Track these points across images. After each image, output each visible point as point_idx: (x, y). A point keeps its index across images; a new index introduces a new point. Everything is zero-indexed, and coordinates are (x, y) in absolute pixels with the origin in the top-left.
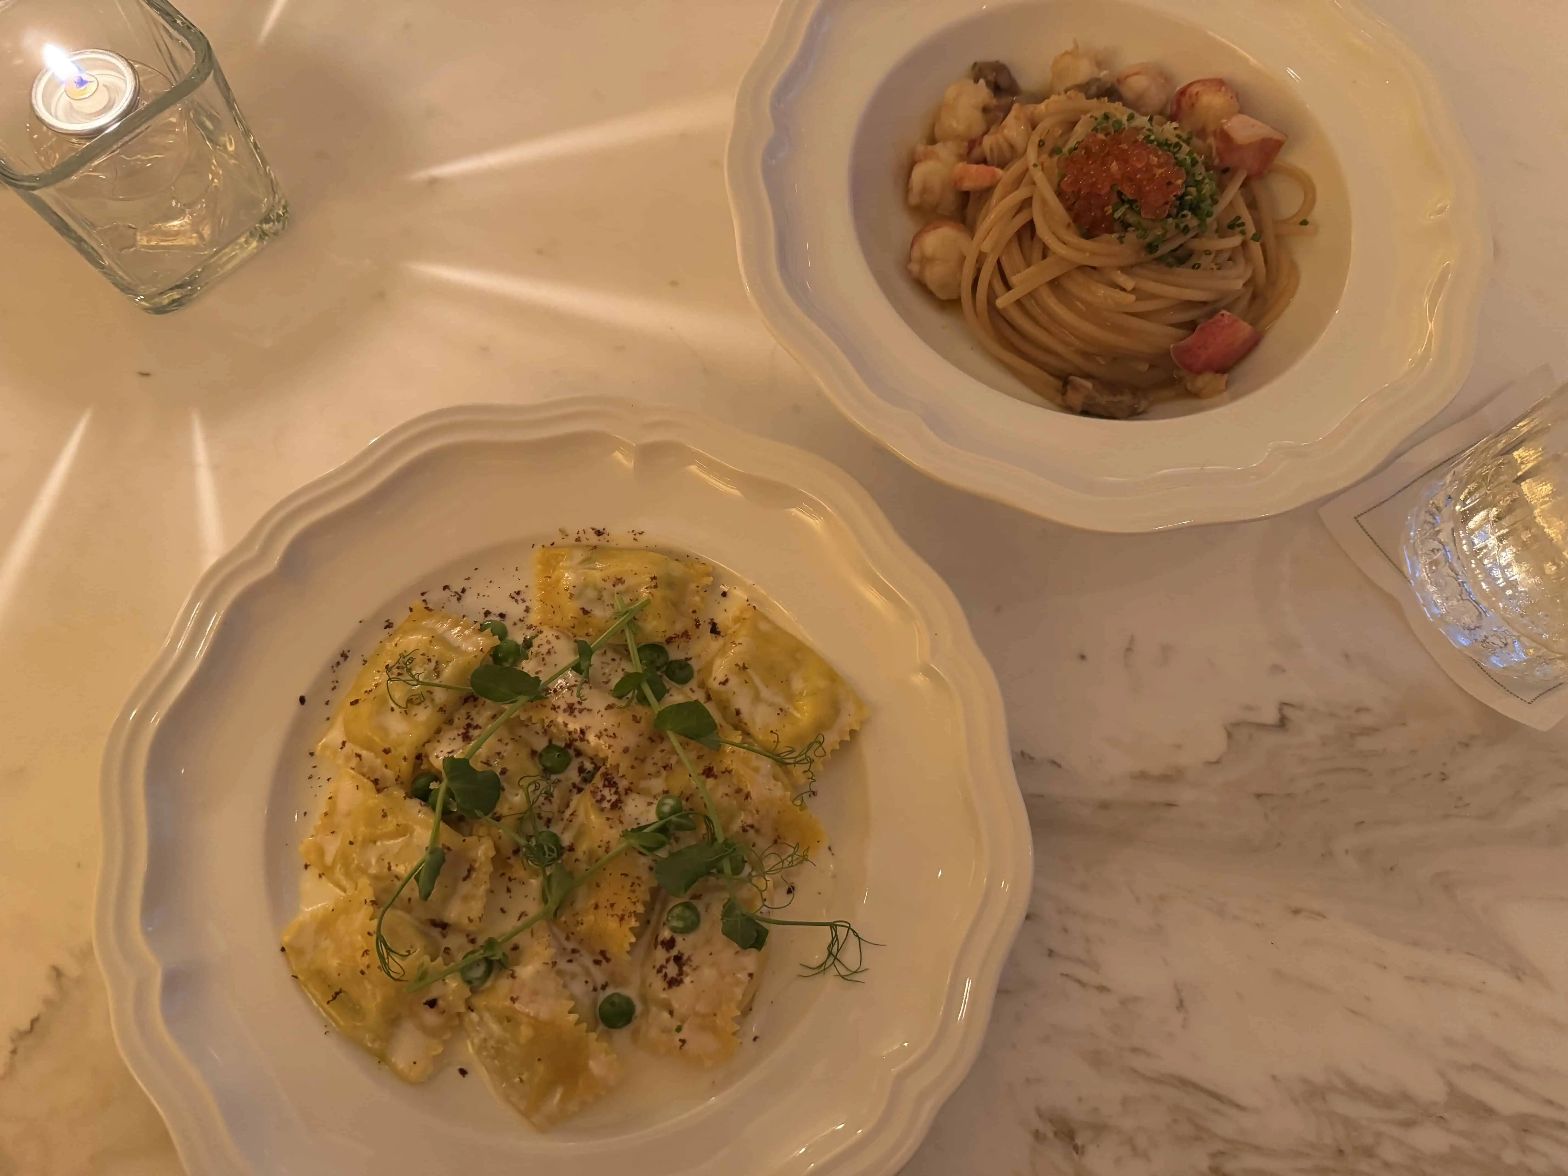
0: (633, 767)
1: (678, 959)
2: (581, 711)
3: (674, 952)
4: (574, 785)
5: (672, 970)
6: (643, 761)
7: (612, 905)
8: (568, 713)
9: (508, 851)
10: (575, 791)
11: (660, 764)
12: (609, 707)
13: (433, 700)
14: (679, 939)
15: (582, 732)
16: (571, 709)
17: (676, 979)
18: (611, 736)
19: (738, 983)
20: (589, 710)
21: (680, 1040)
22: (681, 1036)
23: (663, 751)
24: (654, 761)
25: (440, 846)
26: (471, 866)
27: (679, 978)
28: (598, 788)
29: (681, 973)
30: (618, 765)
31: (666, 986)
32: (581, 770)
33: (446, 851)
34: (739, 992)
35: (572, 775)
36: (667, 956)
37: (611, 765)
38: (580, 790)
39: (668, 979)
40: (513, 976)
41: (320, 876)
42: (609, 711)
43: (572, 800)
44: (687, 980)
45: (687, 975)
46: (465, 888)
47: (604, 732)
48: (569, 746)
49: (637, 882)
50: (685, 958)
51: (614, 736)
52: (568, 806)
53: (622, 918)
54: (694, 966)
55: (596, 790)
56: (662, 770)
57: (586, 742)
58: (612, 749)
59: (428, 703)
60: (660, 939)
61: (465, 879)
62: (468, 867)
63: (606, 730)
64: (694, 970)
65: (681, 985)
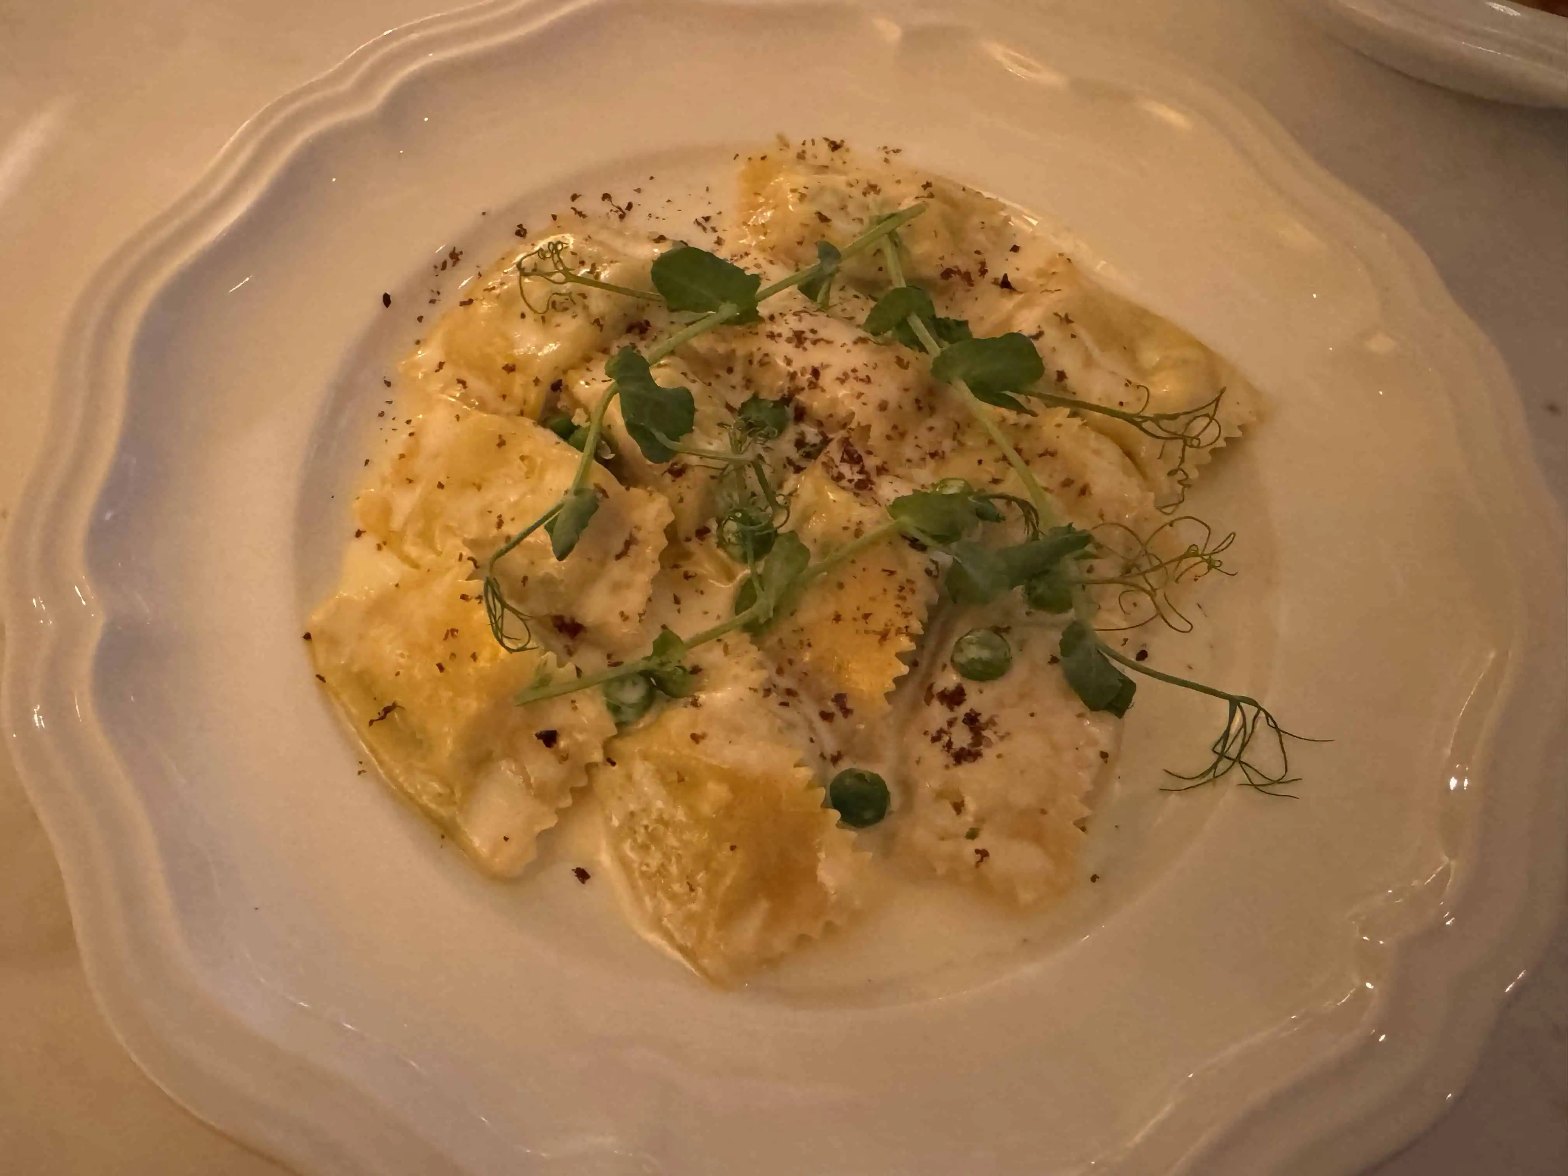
0: (889, 437)
1: (972, 720)
2: (815, 342)
3: (962, 710)
4: (790, 462)
5: (962, 738)
7: (866, 616)
8: (794, 344)
9: (688, 526)
10: (792, 469)
11: (928, 448)
12: (859, 342)
13: (586, 309)
14: (971, 688)
15: (816, 373)
16: (798, 338)
17: (969, 751)
18: (862, 380)
19: (1086, 764)
20: (829, 342)
21: (977, 851)
22: (978, 844)
23: (931, 429)
24: (918, 442)
25: (592, 487)
26: (631, 535)
27: (973, 750)
28: (833, 461)
29: (978, 738)
30: (868, 427)
31: (951, 761)
32: (800, 443)
33: (600, 496)
34: (1085, 778)
35: (786, 446)
36: (950, 715)
37: (859, 423)
38: (798, 470)
39: (952, 750)
40: (695, 704)
41: (379, 548)
42: (860, 346)
43: (787, 480)
44: (989, 754)
45: (990, 744)
46: (617, 570)
47: (851, 374)
48: (786, 400)
49: (908, 587)
50: (983, 719)
53: (884, 636)
54: (1002, 733)
55: (831, 464)
56: (928, 457)
57: (818, 391)
58: (863, 399)
59: (578, 310)
60: (938, 688)
61: (619, 557)
62: (626, 537)
63: (854, 370)
64: (1002, 738)
65: (980, 760)
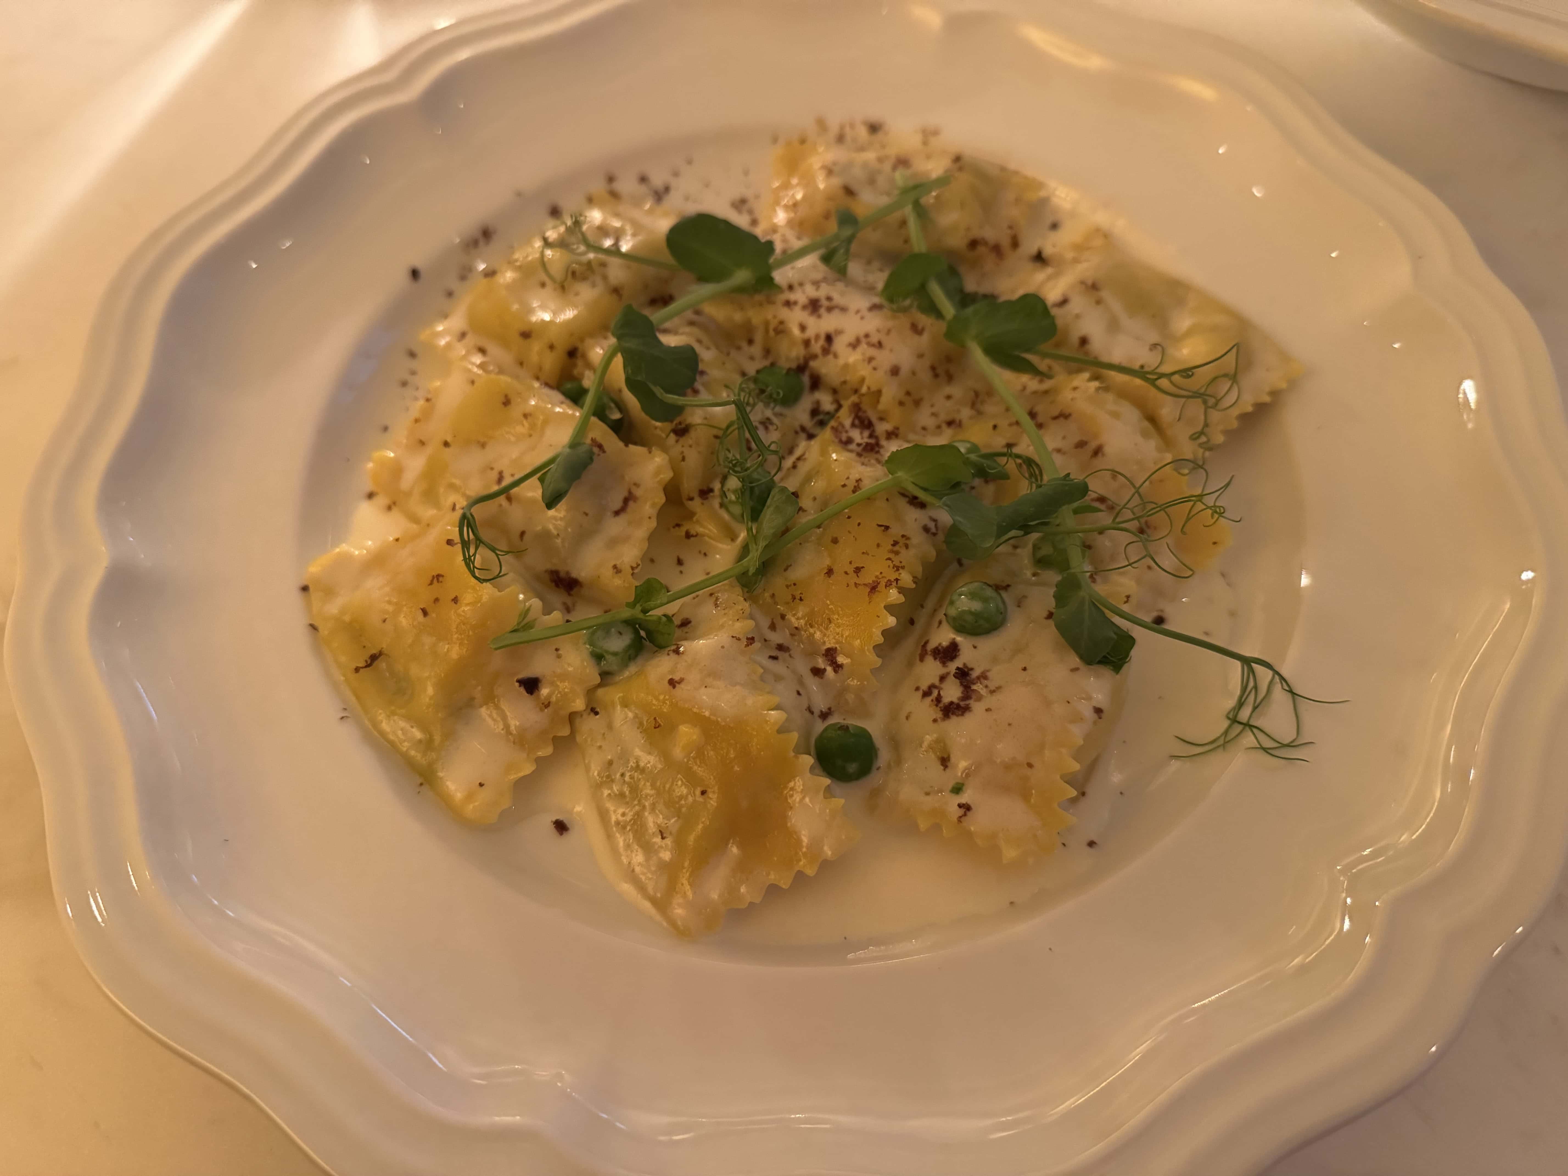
0: (901, 403)
1: (963, 674)
2: (830, 309)
3: (955, 665)
4: (803, 429)
5: (952, 692)
6: (917, 403)
7: (858, 570)
8: (809, 311)
9: (690, 486)
10: (803, 436)
11: (943, 417)
12: (874, 307)
13: (605, 278)
14: (965, 643)
15: (829, 338)
16: (814, 306)
17: (958, 706)
18: (873, 345)
19: (1077, 718)
20: (843, 309)
21: (960, 806)
22: (962, 798)
23: (949, 397)
24: (934, 410)
25: (588, 441)
26: (630, 492)
27: (962, 704)
28: (843, 426)
29: (968, 692)
30: (879, 392)
31: (940, 715)
32: (815, 412)
33: (596, 450)
34: (1077, 733)
35: (801, 414)
36: (942, 671)
37: (869, 388)
38: (811, 437)
39: (941, 705)
40: (677, 652)
41: (389, 507)
42: (875, 312)
43: (797, 445)
44: (978, 708)
45: (980, 698)
46: (615, 526)
47: (864, 340)
48: (802, 368)
49: (902, 541)
50: (975, 674)
51: (880, 345)
52: (791, 451)
53: (874, 588)
54: (993, 688)
55: (840, 428)
56: (944, 426)
57: (832, 357)
58: (874, 363)
59: (598, 280)
60: (932, 645)
61: (617, 513)
62: (625, 494)
63: (867, 336)
64: (992, 692)
65: (968, 715)
